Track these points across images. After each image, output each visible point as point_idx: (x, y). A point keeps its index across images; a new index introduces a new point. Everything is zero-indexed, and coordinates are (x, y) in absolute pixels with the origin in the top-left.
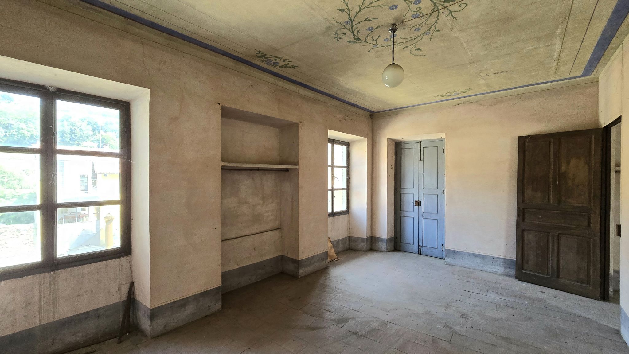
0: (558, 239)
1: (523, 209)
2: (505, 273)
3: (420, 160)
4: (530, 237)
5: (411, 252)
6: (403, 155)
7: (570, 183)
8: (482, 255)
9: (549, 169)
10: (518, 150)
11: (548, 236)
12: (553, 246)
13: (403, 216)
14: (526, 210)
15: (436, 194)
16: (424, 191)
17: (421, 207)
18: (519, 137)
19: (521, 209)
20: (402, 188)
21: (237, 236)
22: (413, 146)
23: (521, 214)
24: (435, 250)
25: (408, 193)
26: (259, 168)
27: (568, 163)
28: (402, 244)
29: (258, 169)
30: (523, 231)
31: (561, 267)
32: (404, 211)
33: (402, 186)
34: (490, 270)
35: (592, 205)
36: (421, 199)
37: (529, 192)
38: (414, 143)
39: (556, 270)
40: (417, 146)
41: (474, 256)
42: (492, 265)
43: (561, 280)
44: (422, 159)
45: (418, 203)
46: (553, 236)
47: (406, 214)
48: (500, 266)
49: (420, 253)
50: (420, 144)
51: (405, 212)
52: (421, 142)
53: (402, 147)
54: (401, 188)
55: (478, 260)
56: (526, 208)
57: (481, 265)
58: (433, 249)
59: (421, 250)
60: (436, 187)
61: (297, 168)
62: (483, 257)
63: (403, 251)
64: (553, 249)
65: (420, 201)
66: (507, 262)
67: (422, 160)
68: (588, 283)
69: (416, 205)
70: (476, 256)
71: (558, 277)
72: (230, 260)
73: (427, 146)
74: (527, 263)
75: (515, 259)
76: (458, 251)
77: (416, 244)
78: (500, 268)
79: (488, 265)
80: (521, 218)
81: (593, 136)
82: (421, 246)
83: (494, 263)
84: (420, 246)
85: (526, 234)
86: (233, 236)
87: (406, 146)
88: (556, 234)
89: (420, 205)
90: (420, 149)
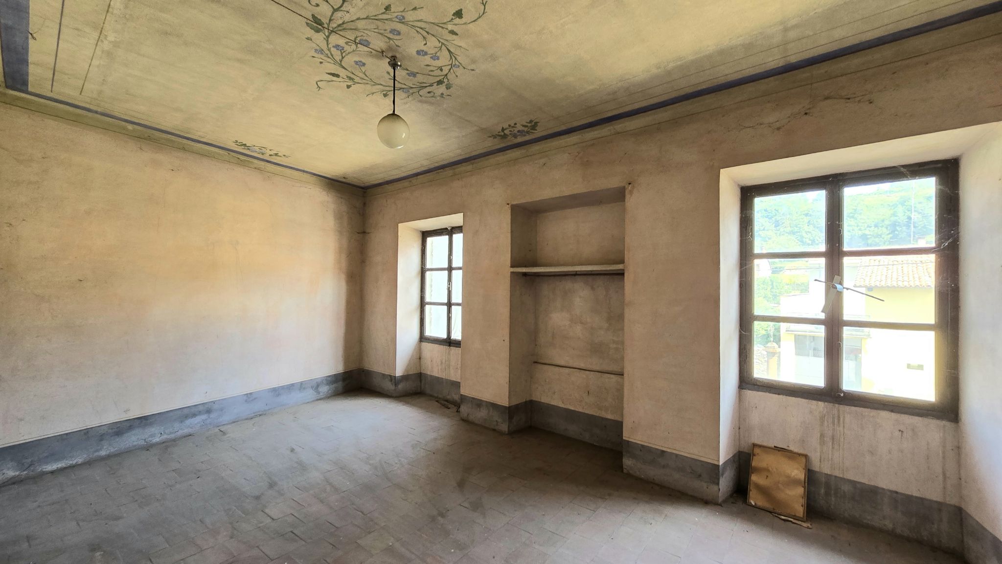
21: (567, 365)
26: (576, 271)
29: (575, 273)
61: (622, 268)
72: (554, 393)
86: (563, 363)
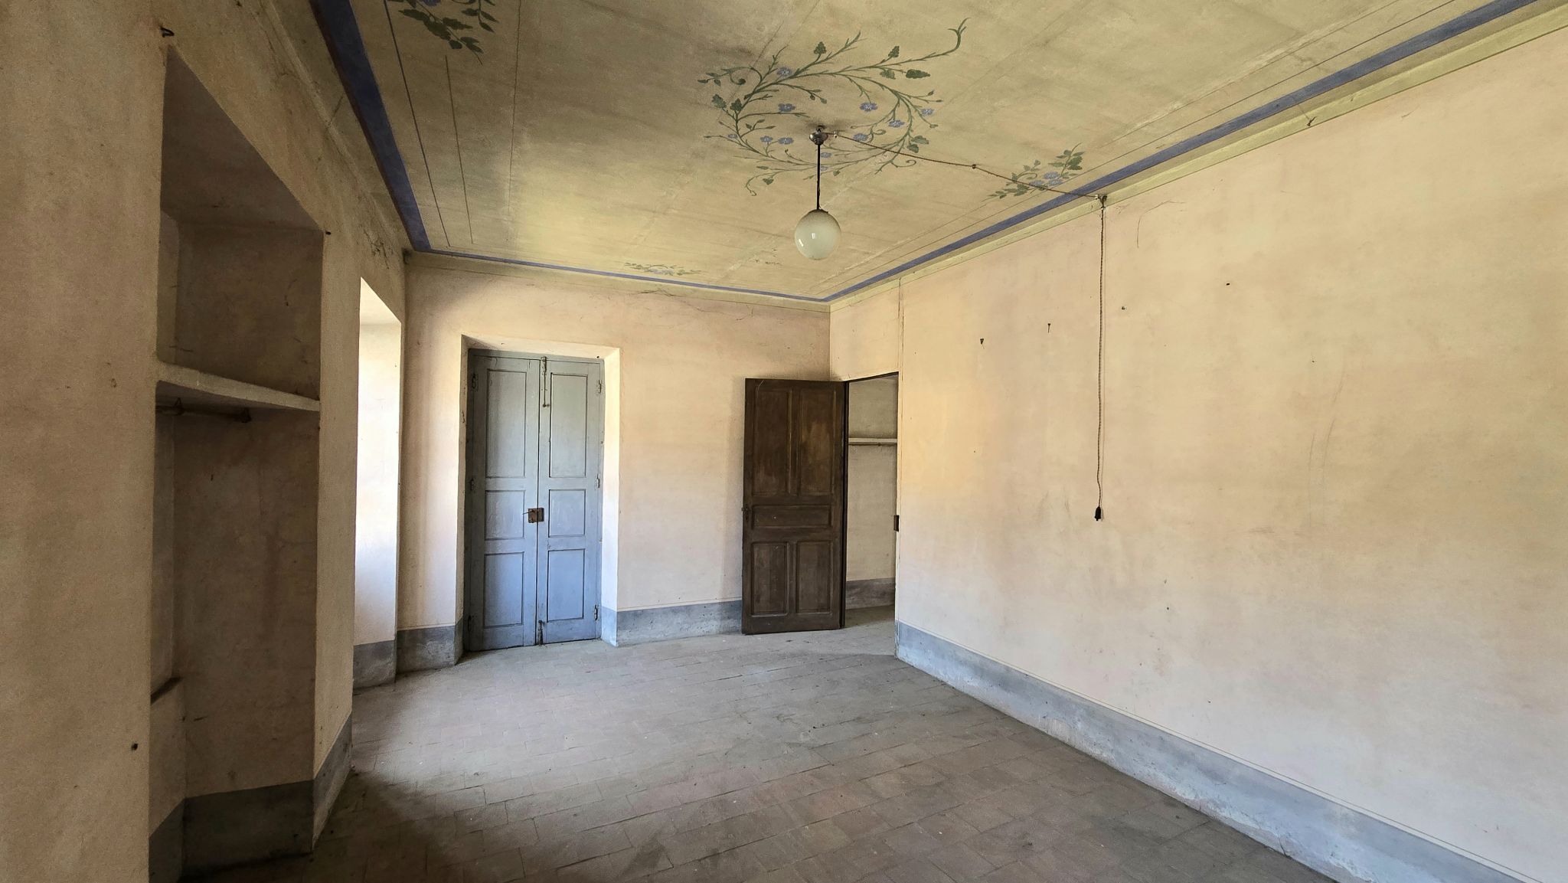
0: (798, 551)
1: (753, 506)
2: (722, 630)
3: (544, 406)
4: (763, 554)
5: (515, 647)
6: (492, 388)
7: (810, 461)
8: (687, 607)
9: (788, 436)
10: (746, 403)
11: (785, 547)
12: (792, 561)
13: (491, 553)
14: (756, 507)
15: (583, 490)
16: (554, 484)
17: (543, 525)
18: (746, 379)
19: (750, 506)
20: (490, 478)
22: (523, 366)
23: (750, 516)
24: (577, 624)
25: (508, 491)
27: (809, 429)
28: (488, 631)
30: (752, 545)
31: (800, 593)
32: (496, 539)
33: (490, 474)
34: (699, 632)
35: (833, 492)
36: (543, 504)
37: (761, 476)
38: (529, 359)
39: (794, 599)
40: (534, 368)
41: (673, 611)
42: (702, 621)
43: (799, 614)
44: (548, 402)
45: (536, 515)
46: (791, 546)
47: (502, 547)
48: (715, 619)
49: (540, 642)
50: (542, 364)
51: (499, 543)
52: (546, 360)
53: (493, 365)
54: (487, 477)
55: (679, 619)
56: (757, 505)
57: (686, 626)
58: (573, 621)
59: (542, 633)
60: (582, 473)
62: (688, 609)
63: (494, 649)
64: (791, 568)
65: (543, 509)
66: (727, 608)
67: (548, 405)
68: (828, 609)
69: (531, 521)
70: (675, 610)
71: (797, 611)
73: (561, 372)
74: (758, 601)
75: (741, 599)
76: (643, 611)
77: (530, 620)
78: (715, 623)
79: (696, 622)
80: (750, 523)
81: (835, 393)
82: (544, 623)
83: (706, 616)
84: (541, 622)
85: (756, 549)
87: (505, 365)
88: (795, 543)
89: (543, 520)
90: (542, 376)
